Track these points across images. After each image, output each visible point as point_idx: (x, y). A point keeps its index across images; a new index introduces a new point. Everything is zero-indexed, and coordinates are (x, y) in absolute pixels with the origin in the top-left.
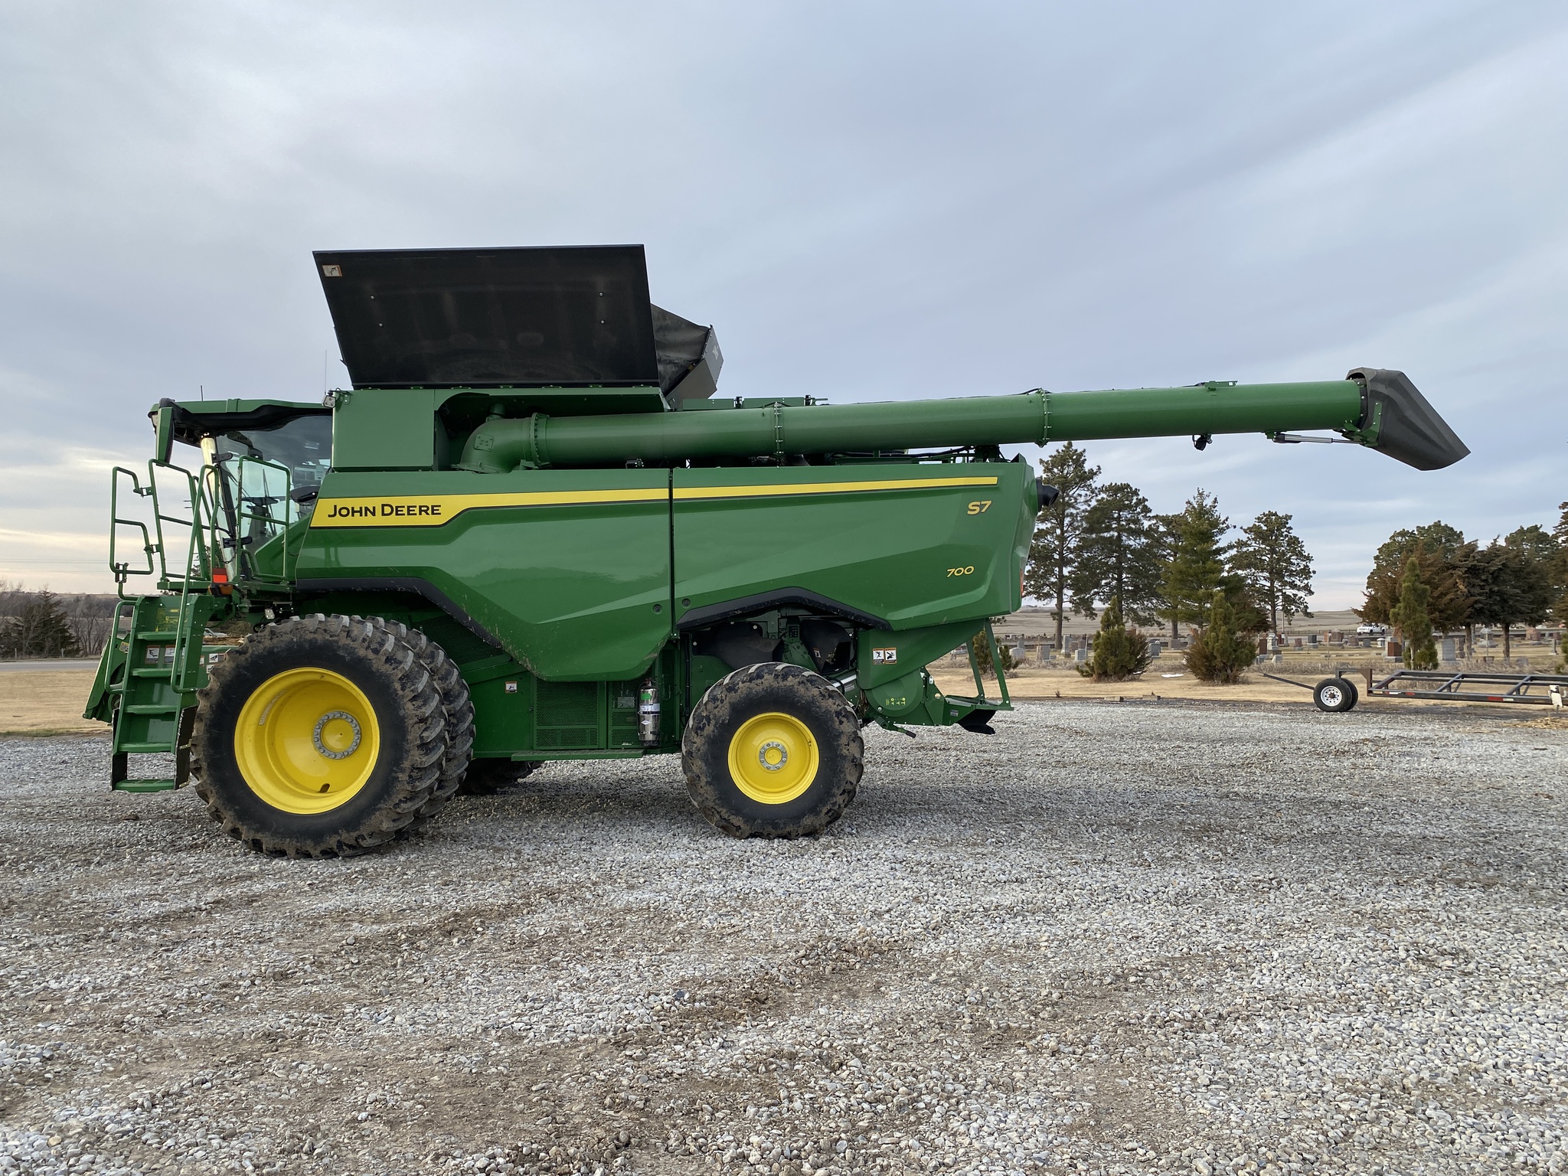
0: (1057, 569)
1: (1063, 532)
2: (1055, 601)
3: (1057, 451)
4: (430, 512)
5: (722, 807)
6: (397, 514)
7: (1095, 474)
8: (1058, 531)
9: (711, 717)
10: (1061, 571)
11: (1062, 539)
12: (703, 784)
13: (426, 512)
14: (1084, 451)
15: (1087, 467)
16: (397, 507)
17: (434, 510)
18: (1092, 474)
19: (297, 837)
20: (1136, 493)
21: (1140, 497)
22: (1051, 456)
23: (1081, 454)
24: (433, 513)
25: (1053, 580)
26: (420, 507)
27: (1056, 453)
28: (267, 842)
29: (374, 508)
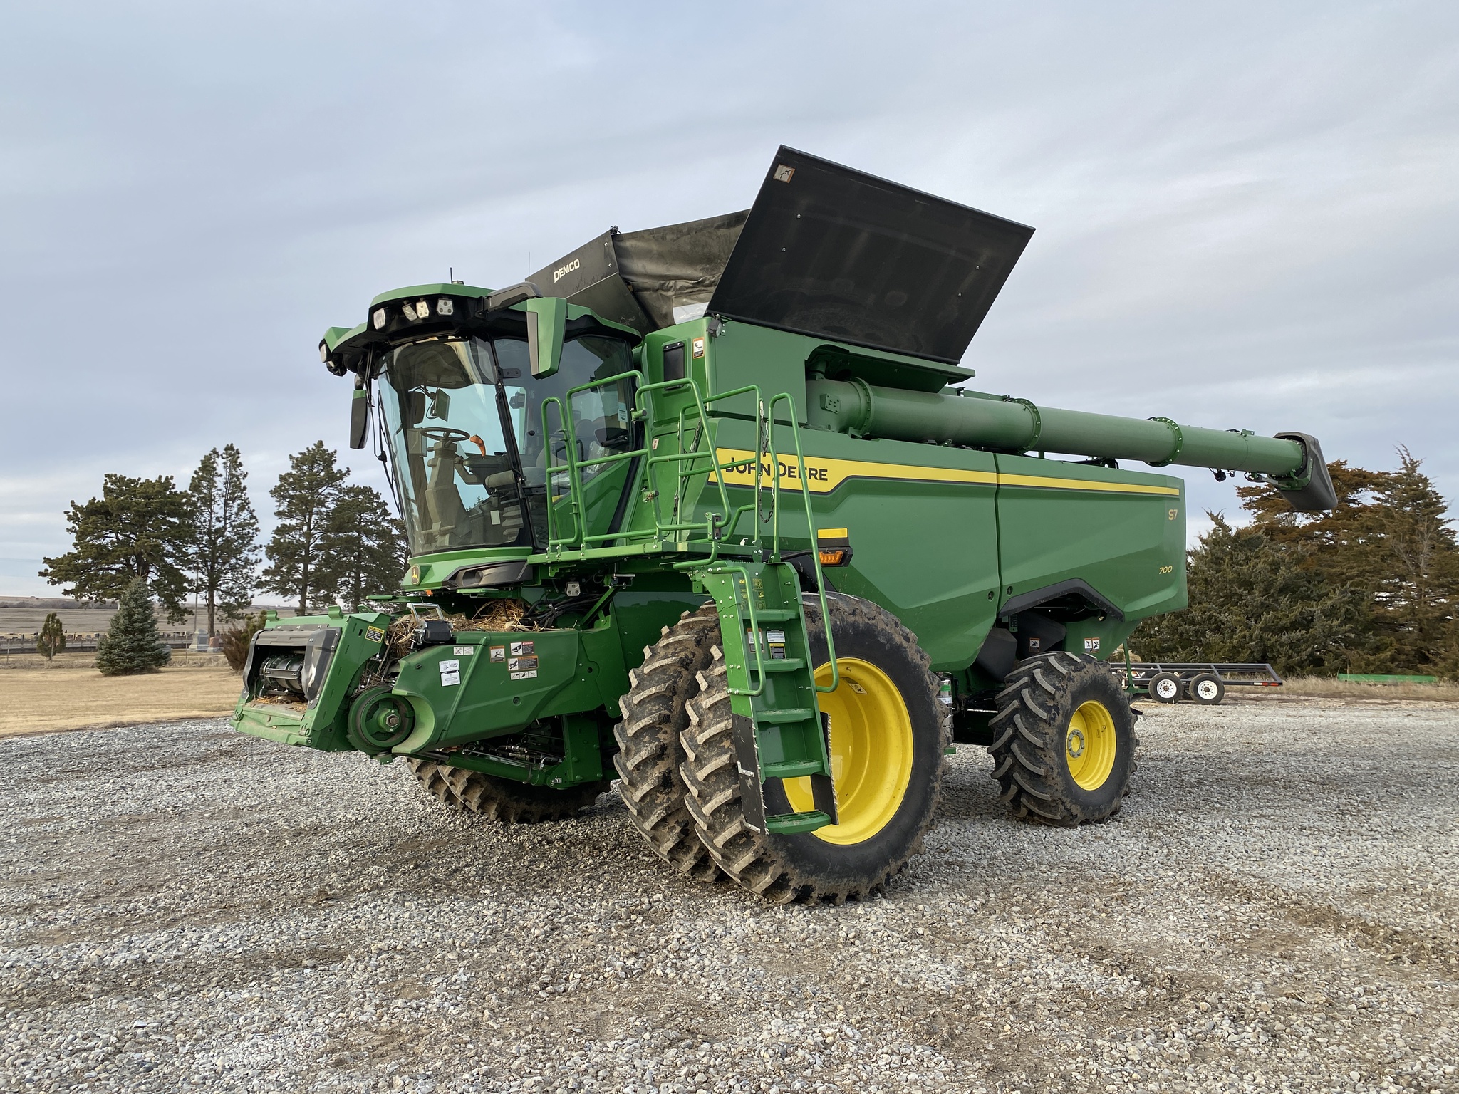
0: (302, 565)
1: (309, 529)
2: (298, 597)
3: (308, 449)
4: (818, 476)
5: (1067, 797)
6: (790, 476)
7: (344, 475)
8: (305, 528)
9: (1059, 707)
10: (306, 567)
11: (308, 535)
12: (1055, 775)
13: (815, 475)
14: (335, 452)
15: (335, 468)
16: (790, 467)
17: (821, 474)
18: (341, 475)
19: (854, 876)
20: (377, 496)
21: (381, 501)
22: (300, 453)
23: (331, 455)
24: (821, 479)
25: (298, 576)
26: (810, 469)
27: (306, 451)
28: (820, 886)
29: (769, 465)
